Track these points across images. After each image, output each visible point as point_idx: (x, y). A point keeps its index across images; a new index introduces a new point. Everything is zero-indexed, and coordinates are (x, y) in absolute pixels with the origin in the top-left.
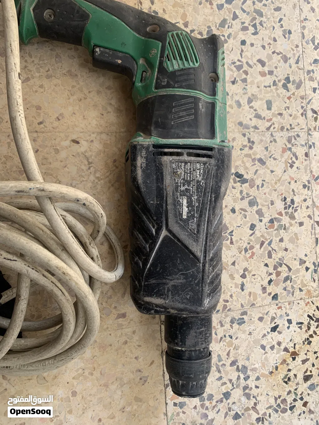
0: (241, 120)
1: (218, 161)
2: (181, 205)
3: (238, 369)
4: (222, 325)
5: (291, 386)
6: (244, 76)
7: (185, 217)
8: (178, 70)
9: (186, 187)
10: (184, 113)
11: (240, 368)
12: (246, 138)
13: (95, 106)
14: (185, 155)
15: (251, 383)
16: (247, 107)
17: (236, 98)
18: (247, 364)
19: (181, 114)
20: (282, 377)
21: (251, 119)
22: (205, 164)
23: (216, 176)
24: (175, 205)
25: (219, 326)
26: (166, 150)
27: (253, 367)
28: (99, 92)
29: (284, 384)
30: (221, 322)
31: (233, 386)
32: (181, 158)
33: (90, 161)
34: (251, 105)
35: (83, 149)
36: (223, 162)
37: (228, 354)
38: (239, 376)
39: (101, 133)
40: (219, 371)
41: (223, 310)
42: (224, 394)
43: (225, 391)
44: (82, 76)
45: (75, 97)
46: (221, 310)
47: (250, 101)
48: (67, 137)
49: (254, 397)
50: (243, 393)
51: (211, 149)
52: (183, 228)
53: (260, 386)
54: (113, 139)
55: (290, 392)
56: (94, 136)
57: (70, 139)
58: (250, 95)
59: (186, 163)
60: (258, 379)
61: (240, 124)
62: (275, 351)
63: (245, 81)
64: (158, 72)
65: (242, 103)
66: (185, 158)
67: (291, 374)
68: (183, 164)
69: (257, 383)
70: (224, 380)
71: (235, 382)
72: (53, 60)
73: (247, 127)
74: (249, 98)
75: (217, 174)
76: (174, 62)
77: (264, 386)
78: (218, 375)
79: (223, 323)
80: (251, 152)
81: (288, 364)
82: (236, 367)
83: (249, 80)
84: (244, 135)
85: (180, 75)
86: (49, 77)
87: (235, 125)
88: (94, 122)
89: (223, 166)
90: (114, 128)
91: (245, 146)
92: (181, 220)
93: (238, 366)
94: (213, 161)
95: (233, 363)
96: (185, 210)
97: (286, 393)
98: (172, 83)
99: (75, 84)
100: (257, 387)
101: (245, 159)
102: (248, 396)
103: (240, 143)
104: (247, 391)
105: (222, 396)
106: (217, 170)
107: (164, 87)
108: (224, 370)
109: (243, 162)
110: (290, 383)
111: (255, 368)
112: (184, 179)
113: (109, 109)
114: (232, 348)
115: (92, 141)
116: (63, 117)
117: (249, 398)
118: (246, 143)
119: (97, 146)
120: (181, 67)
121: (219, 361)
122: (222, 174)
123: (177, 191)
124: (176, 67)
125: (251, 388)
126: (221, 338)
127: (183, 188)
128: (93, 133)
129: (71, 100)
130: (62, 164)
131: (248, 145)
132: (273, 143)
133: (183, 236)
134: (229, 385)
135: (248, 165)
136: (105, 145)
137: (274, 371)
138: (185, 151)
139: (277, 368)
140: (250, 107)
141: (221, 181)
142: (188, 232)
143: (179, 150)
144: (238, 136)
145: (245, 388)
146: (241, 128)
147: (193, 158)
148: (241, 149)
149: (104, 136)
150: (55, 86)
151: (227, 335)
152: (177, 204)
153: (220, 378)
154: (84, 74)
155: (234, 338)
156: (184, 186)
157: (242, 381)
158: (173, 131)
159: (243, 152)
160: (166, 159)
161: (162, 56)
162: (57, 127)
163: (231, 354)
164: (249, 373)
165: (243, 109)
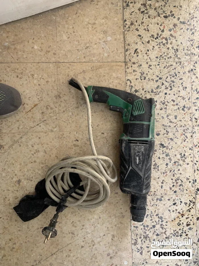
0: (164, 123)
1: (150, 145)
2: (136, 159)
3: (159, 217)
4: (153, 201)
5: (181, 227)
6: (166, 107)
7: (137, 163)
8: (137, 115)
9: (138, 153)
10: (139, 129)
11: (160, 217)
12: (165, 130)
13: (110, 121)
14: (138, 143)
15: (164, 223)
16: (166, 118)
17: (162, 115)
18: (162, 216)
19: (138, 130)
20: (177, 223)
21: (168, 123)
22: (145, 146)
23: (149, 150)
24: (134, 159)
25: (152, 201)
26: (132, 142)
27: (165, 217)
28: (111, 116)
29: (178, 226)
30: (152, 199)
31: (156, 223)
32: (137, 144)
33: (107, 140)
34: (168, 118)
35: (105, 136)
36: (151, 145)
37: (155, 211)
38: (159, 220)
39: (111, 130)
40: (151, 217)
41: (154, 195)
42: (153, 226)
43: (153, 225)
44: (106, 111)
45: (103, 118)
46: (153, 195)
47: (168, 116)
48: (100, 132)
49: (165, 229)
50: (160, 227)
51: (147, 141)
52: (137, 167)
53: (168, 225)
54: (115, 132)
55: (180, 229)
56: (109, 131)
57: (101, 132)
58: (168, 114)
59: (138, 146)
60: (167, 222)
61: (163, 125)
62: (174, 212)
63: (166, 108)
64: (131, 116)
65: (164, 117)
66: (138, 144)
67: (181, 222)
68: (137, 146)
69: (167, 224)
70: (153, 221)
71: (157, 222)
72: (97, 106)
73: (166, 126)
74: (167, 115)
75: (149, 149)
76: (136, 112)
77: (169, 225)
78: (151, 219)
79: (154, 200)
80: (167, 136)
81: (180, 218)
82: (158, 216)
83: (167, 108)
84: (165, 129)
85: (138, 117)
86: (95, 112)
87: (161, 126)
88: (109, 126)
89: (151, 147)
90: (115, 128)
91: (165, 133)
92: (136, 164)
93: (159, 216)
94: (148, 145)
95: (157, 215)
96: (138, 161)
97: (178, 229)
98: (135, 120)
99: (103, 114)
100: (166, 225)
101: (165, 138)
102: (162, 228)
103: (163, 132)
104: (162, 226)
105: (152, 227)
106: (149, 148)
107: (132, 121)
108: (153, 217)
109: (164, 140)
110: (180, 226)
111: (166, 218)
112: (137, 151)
113: (114, 122)
114: (157, 210)
115: (108, 133)
116: (99, 125)
117: (163, 229)
118: (165, 132)
119: (110, 134)
120: (138, 114)
121: (151, 214)
122: (151, 149)
123: (135, 155)
124: (136, 114)
125: (164, 225)
126: (153, 205)
127: (137, 154)
128: (109, 130)
129: (102, 119)
130: (98, 141)
131: (166, 133)
132: (177, 132)
133: (137, 170)
134: (155, 223)
135: (166, 141)
136: (113, 134)
137: (174, 220)
138: (138, 142)
139: (175, 219)
140: (168, 119)
141: (150, 152)
142: (138, 168)
143: (136, 142)
144: (162, 130)
145: (161, 225)
146: (163, 127)
147: (141, 144)
148: (163, 135)
149: (112, 131)
150: (97, 115)
151: (155, 204)
152: (135, 159)
153: (151, 220)
154: (106, 110)
155: (158, 206)
156: (137, 153)
157: (160, 222)
158: (135, 135)
159: (164, 136)
160: (132, 144)
161: (132, 110)
162: (97, 129)
163: (156, 212)
164: (163, 219)
165: (164, 119)
